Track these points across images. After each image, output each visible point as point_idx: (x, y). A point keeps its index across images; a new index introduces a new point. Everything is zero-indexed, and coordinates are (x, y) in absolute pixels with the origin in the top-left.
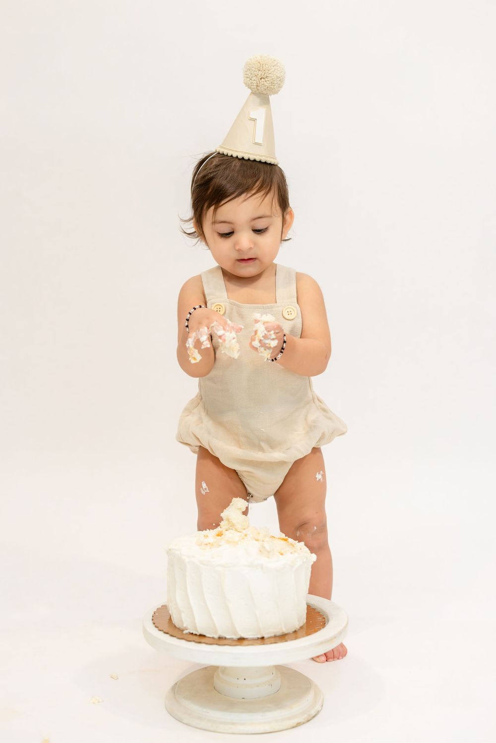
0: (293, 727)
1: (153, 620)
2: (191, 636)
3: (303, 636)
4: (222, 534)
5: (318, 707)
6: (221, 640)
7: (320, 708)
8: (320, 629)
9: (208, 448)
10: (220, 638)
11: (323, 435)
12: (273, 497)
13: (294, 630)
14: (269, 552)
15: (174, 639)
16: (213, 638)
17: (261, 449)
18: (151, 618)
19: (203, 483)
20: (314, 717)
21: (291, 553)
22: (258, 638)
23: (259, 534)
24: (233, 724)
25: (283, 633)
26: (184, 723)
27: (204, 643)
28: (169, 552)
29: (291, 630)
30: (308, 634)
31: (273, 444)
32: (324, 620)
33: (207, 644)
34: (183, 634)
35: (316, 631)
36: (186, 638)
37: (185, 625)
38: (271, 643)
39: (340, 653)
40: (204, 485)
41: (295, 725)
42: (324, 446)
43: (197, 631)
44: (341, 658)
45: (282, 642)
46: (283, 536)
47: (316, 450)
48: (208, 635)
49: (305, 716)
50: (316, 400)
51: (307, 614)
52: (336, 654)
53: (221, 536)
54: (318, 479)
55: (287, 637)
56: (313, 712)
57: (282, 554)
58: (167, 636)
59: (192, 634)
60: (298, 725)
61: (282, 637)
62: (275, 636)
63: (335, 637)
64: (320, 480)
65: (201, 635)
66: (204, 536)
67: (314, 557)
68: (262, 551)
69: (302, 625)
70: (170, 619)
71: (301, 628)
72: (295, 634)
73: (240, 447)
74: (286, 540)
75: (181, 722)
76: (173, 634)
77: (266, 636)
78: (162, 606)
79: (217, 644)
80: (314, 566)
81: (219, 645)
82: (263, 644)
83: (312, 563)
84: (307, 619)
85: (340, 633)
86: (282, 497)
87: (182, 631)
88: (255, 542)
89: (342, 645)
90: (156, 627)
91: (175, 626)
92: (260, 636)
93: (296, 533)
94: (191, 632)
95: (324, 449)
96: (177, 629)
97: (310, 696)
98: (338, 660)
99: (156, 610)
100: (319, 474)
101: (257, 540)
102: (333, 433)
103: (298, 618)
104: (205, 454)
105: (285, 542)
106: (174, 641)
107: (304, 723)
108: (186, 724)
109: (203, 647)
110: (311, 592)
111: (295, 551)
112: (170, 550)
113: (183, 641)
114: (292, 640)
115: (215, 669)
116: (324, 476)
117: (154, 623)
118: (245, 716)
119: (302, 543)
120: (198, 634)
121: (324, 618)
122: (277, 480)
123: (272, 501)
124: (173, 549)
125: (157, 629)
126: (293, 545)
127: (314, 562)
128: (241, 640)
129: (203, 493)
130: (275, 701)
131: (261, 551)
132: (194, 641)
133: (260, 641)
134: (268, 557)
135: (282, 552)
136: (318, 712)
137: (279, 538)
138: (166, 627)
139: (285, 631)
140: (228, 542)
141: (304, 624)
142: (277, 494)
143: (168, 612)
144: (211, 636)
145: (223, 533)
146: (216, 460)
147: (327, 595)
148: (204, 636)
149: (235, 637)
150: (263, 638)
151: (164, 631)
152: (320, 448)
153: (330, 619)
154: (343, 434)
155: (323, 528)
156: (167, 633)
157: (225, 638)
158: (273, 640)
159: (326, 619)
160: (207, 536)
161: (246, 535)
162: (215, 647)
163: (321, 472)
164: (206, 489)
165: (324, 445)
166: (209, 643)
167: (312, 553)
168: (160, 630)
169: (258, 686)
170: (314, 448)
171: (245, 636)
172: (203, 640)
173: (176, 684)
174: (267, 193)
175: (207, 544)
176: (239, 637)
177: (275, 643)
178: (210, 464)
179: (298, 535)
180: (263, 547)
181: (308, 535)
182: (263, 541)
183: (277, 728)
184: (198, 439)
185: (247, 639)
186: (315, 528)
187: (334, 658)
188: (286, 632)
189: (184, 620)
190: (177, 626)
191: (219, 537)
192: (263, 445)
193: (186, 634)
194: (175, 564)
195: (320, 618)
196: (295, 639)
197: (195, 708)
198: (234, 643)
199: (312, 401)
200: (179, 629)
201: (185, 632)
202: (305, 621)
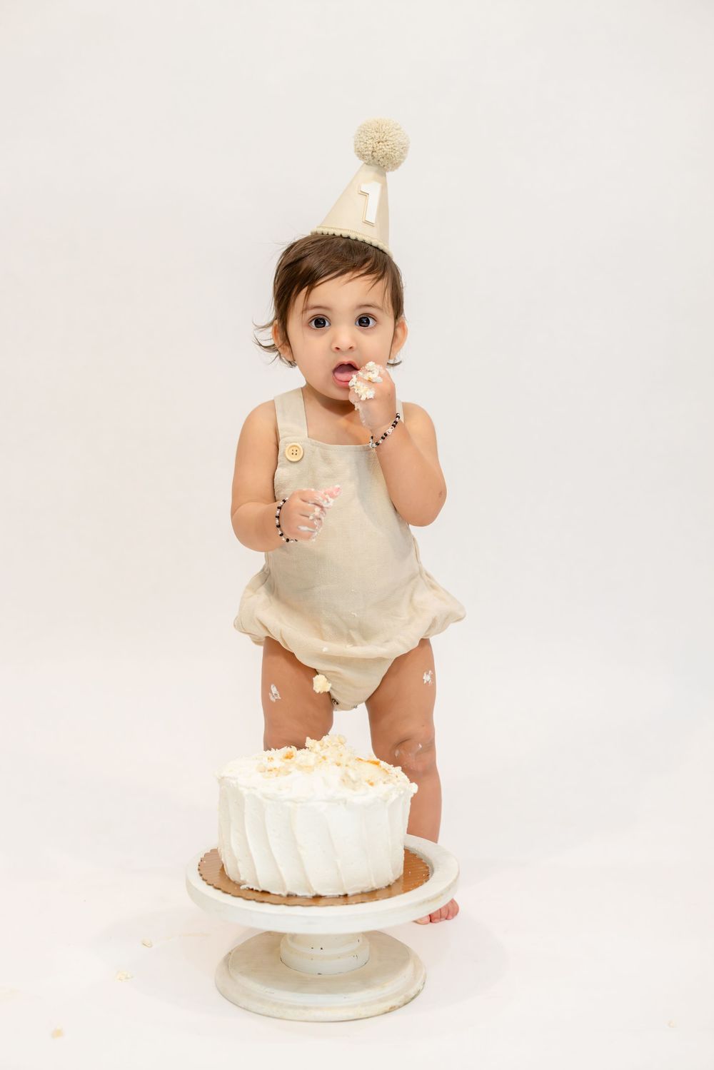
0: (386, 1013)
1: (199, 870)
2: (250, 892)
3: (400, 893)
4: (292, 756)
5: (418, 986)
6: (290, 899)
7: (422, 987)
8: (421, 883)
9: (278, 639)
10: (289, 896)
11: (434, 621)
12: (364, 703)
13: (387, 885)
14: (354, 782)
15: (228, 896)
16: (280, 895)
17: (352, 641)
18: (197, 867)
19: (272, 686)
20: (413, 998)
21: (384, 783)
22: (340, 896)
23: (341, 755)
24: (305, 1008)
25: (372, 888)
26: (241, 1007)
27: (268, 902)
28: (221, 780)
29: (383, 884)
30: (406, 890)
31: (366, 633)
32: (427, 870)
33: (272, 903)
34: (240, 889)
35: (416, 886)
36: (244, 895)
37: (242, 878)
38: (357, 903)
39: (449, 911)
40: (274, 690)
41: (387, 1009)
42: (433, 637)
43: (259, 887)
44: (450, 917)
45: (372, 901)
46: (375, 758)
47: (424, 642)
48: (272, 892)
49: (401, 998)
50: (424, 575)
51: (405, 862)
52: (443, 912)
53: (290, 759)
54: (425, 682)
55: (377, 895)
56: (412, 992)
57: (372, 784)
58: (219, 892)
59: (252, 889)
60: (393, 1009)
61: (371, 895)
62: (363, 893)
63: (442, 895)
64: (428, 682)
65: (263, 892)
66: (269, 759)
67: (414, 788)
68: (345, 780)
69: (398, 877)
70: (223, 869)
71: (397, 881)
72: (389, 890)
73: (323, 638)
74: (377, 764)
75: (237, 1005)
76: (226, 891)
77: (350, 893)
78: (211, 851)
79: (285, 904)
80: (415, 800)
81: (288, 905)
82: (347, 904)
83: (412, 795)
84: (404, 869)
85: (449, 888)
86: (377, 706)
87: (240, 885)
88: (336, 767)
89: (452, 902)
90: (203, 879)
91: (229, 879)
92: (342, 894)
93: (394, 753)
94: (251, 888)
95: (433, 640)
96: (232, 883)
97: (408, 970)
98: (446, 921)
99: (203, 856)
100: (427, 674)
101: (339, 765)
102: (447, 618)
103: (392, 868)
104: (274, 648)
105: (377, 766)
106: (228, 899)
107: (399, 1007)
108: (244, 1009)
109: (267, 908)
110: (410, 831)
111: (389, 780)
112: (223, 778)
113: (240, 900)
114: (385, 898)
115: (281, 936)
116: (433, 677)
117: (201, 875)
118: (322, 999)
119: (399, 768)
120: (260, 890)
121: (427, 868)
122: (371, 682)
123: (362, 710)
124: (227, 777)
125: (205, 883)
126: (386, 771)
127: (415, 795)
128: (317, 898)
129: (273, 699)
130: (362, 977)
131: (343, 780)
132: (254, 900)
133: (342, 900)
134: (354, 789)
135: (372, 781)
136: (419, 992)
137: (368, 761)
138: (216, 879)
139: (375, 885)
140: (300, 767)
141: (401, 877)
142: (371, 702)
143: (220, 859)
144: (277, 893)
145: (294, 753)
146: (290, 656)
147: (433, 836)
148: (268, 893)
149: (310, 895)
150: (346, 896)
151: (215, 885)
152: (428, 639)
153: (436, 869)
154: (459, 620)
155: (430, 747)
156: (219, 889)
157: (296, 896)
158: (359, 898)
159: (430, 868)
160: (272, 759)
161: (324, 758)
162: (283, 907)
163: (430, 672)
164: (276, 695)
165: (433, 635)
166: (273, 902)
167: (411, 781)
168: (209, 885)
169: (339, 958)
170: (422, 639)
171: (323, 894)
172: (266, 898)
173: (230, 953)
174: (379, 279)
175: (271, 770)
176: (314, 894)
177: (362, 902)
178: (281, 662)
179: (396, 755)
180: (346, 774)
181: (410, 754)
182: (347, 766)
183: (364, 1014)
184: (266, 628)
185: (324, 896)
186: (420, 746)
187: (441, 917)
188: (377, 888)
189: (241, 871)
190: (231, 879)
191: (288, 761)
192: (355, 635)
193: (245, 889)
194: (230, 797)
195: (422, 868)
196: (389, 897)
197: (254, 986)
198: (308, 903)
199: (419, 576)
200: (234, 882)
201: (242, 887)
202: (402, 872)
